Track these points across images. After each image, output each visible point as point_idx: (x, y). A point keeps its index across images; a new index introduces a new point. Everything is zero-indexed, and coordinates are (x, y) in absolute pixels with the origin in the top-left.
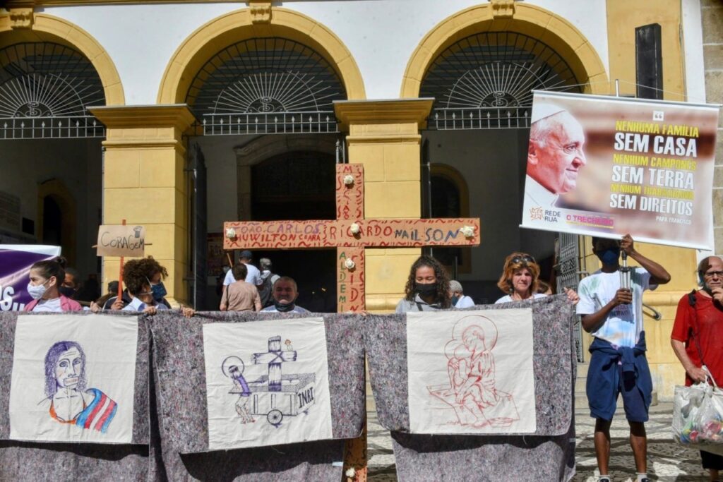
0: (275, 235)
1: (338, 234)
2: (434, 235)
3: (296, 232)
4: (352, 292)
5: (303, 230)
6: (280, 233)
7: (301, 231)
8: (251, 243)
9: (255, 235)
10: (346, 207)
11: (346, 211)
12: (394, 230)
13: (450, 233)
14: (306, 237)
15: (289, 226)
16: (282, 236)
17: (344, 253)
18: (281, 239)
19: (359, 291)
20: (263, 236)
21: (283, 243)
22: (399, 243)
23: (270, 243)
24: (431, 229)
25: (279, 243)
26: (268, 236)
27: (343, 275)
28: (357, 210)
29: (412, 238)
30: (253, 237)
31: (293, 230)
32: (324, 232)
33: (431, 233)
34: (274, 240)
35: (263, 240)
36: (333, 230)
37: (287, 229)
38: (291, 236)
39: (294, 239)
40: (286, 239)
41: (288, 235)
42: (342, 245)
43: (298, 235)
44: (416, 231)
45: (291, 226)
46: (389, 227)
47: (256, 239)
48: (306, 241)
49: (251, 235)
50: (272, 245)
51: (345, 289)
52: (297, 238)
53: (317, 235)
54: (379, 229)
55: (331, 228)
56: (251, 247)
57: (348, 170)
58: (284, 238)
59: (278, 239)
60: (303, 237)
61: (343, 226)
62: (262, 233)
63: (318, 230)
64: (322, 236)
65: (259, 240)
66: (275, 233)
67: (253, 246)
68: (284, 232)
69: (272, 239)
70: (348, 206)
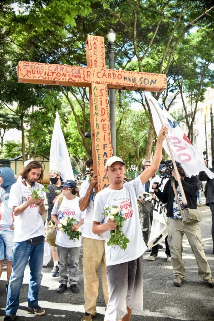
0: (53, 73)
1: (92, 76)
2: (144, 81)
3: (66, 72)
4: (102, 110)
5: (71, 71)
6: (57, 72)
7: (70, 72)
8: (38, 76)
9: (40, 72)
10: (96, 61)
11: (96, 62)
12: (123, 77)
13: (152, 81)
14: (72, 76)
15: (62, 68)
16: (57, 74)
17: (96, 87)
18: (57, 75)
19: (106, 110)
20: (45, 72)
21: (59, 78)
22: (126, 84)
23: (50, 77)
24: (142, 78)
25: (56, 78)
26: (48, 72)
27: (96, 100)
28: (102, 63)
29: (133, 82)
30: (39, 72)
31: (64, 70)
32: (84, 73)
33: (142, 80)
34: (53, 76)
35: (45, 75)
36: (89, 73)
37: (61, 70)
38: (63, 74)
39: (65, 76)
40: (60, 76)
41: (62, 73)
42: (95, 82)
43: (67, 74)
44: (135, 78)
45: (63, 68)
46: (120, 75)
47: (41, 74)
48: (72, 78)
49: (37, 71)
50: (51, 79)
51: (97, 108)
52: (67, 75)
53: (79, 75)
54: (115, 75)
55: (88, 72)
56: (37, 78)
57: (95, 39)
58: (59, 75)
59: (55, 75)
60: (71, 75)
61: (94, 71)
62: (45, 71)
63: (79, 72)
64: (82, 76)
65: (43, 75)
66: (53, 71)
67: (39, 78)
68: (59, 72)
69: (51, 75)
70: (97, 60)
